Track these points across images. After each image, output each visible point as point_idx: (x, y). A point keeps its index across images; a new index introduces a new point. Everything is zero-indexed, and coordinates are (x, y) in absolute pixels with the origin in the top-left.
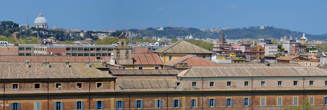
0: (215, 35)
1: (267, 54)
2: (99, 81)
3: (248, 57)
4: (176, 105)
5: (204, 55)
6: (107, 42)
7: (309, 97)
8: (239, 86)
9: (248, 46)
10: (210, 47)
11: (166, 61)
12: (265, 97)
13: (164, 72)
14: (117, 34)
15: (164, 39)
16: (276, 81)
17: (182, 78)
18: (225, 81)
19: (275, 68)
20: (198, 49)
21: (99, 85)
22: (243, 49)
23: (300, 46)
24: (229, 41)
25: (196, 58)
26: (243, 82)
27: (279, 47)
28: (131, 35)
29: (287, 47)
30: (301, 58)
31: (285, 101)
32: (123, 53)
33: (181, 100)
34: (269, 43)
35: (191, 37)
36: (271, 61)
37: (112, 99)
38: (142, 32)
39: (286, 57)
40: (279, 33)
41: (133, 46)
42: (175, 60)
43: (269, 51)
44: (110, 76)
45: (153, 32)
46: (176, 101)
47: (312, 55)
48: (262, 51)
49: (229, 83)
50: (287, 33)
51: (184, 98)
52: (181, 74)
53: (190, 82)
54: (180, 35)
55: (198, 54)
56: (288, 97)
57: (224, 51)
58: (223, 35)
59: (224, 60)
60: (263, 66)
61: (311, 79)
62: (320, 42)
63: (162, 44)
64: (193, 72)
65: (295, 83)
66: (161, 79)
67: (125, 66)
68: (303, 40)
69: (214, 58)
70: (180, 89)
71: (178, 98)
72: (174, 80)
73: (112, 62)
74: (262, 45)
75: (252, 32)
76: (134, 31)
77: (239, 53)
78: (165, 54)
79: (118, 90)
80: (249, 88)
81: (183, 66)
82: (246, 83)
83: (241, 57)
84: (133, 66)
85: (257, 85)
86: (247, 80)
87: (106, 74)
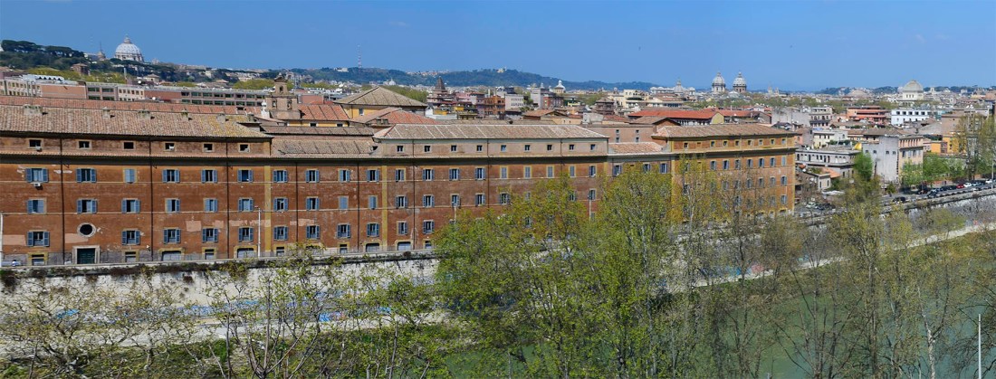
0: (429, 81)
1: (508, 108)
2: (244, 142)
3: (482, 111)
4: (372, 177)
5: (414, 109)
6: (253, 85)
7: (569, 166)
8: (470, 151)
9: (480, 96)
10: (423, 97)
11: (355, 115)
12: (507, 167)
13: (352, 130)
14: (271, 75)
15: (349, 84)
16: (522, 145)
17: (380, 141)
18: (449, 145)
19: (521, 127)
20: (404, 100)
21: (243, 148)
22: (474, 100)
23: (554, 96)
24: (450, 90)
25: (401, 111)
26: (474, 145)
27: (526, 98)
28: (294, 78)
29: (536, 97)
30: (557, 114)
31: (536, 173)
32: (282, 102)
33: (380, 171)
34: (512, 92)
35: (392, 83)
36: (515, 118)
37: (267, 168)
38: (312, 73)
39: (536, 112)
40: (525, 79)
41: (299, 93)
42: (368, 115)
43: (512, 103)
44: (262, 135)
45: (330, 75)
46: (372, 173)
47: (572, 109)
48: (501, 104)
49: (454, 148)
50: (537, 79)
51: (385, 168)
52: (380, 134)
53: (395, 145)
54: (375, 80)
55: (404, 107)
56: (540, 166)
57: (443, 103)
58: (442, 81)
59: (444, 116)
60: (504, 124)
61: (572, 142)
62: (582, 92)
63: (345, 91)
64: (397, 132)
65: (549, 147)
66: (348, 140)
67: (286, 121)
68: (560, 89)
69: (429, 113)
70: (378, 155)
71: (375, 168)
72: (369, 143)
73: (265, 115)
74: (502, 95)
75: (487, 77)
76: (300, 72)
77: (467, 106)
78: (352, 106)
79: (276, 154)
80: (483, 154)
81: (382, 124)
82: (479, 148)
83: (471, 112)
84: (301, 122)
85: (494, 151)
86: (481, 142)
87: (256, 132)
